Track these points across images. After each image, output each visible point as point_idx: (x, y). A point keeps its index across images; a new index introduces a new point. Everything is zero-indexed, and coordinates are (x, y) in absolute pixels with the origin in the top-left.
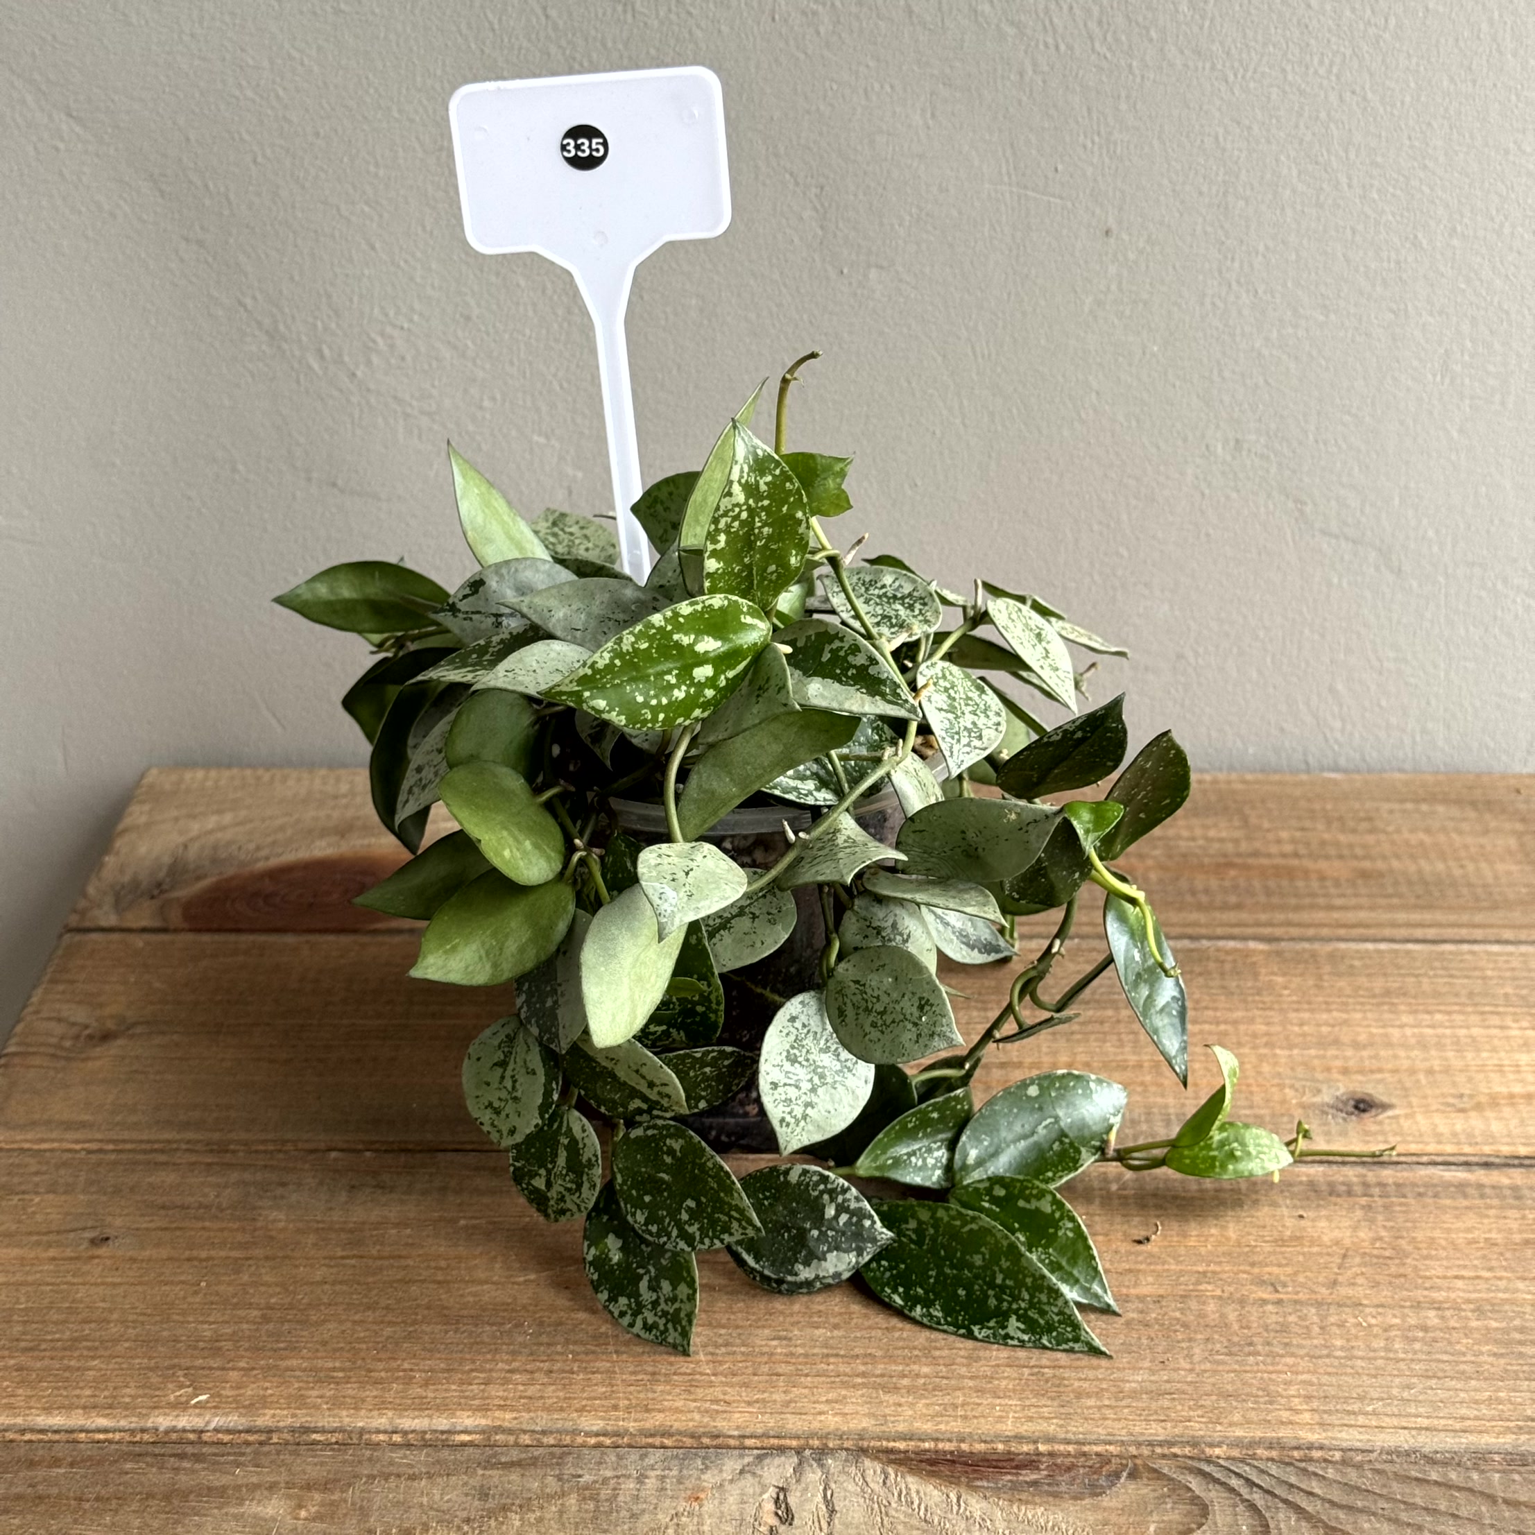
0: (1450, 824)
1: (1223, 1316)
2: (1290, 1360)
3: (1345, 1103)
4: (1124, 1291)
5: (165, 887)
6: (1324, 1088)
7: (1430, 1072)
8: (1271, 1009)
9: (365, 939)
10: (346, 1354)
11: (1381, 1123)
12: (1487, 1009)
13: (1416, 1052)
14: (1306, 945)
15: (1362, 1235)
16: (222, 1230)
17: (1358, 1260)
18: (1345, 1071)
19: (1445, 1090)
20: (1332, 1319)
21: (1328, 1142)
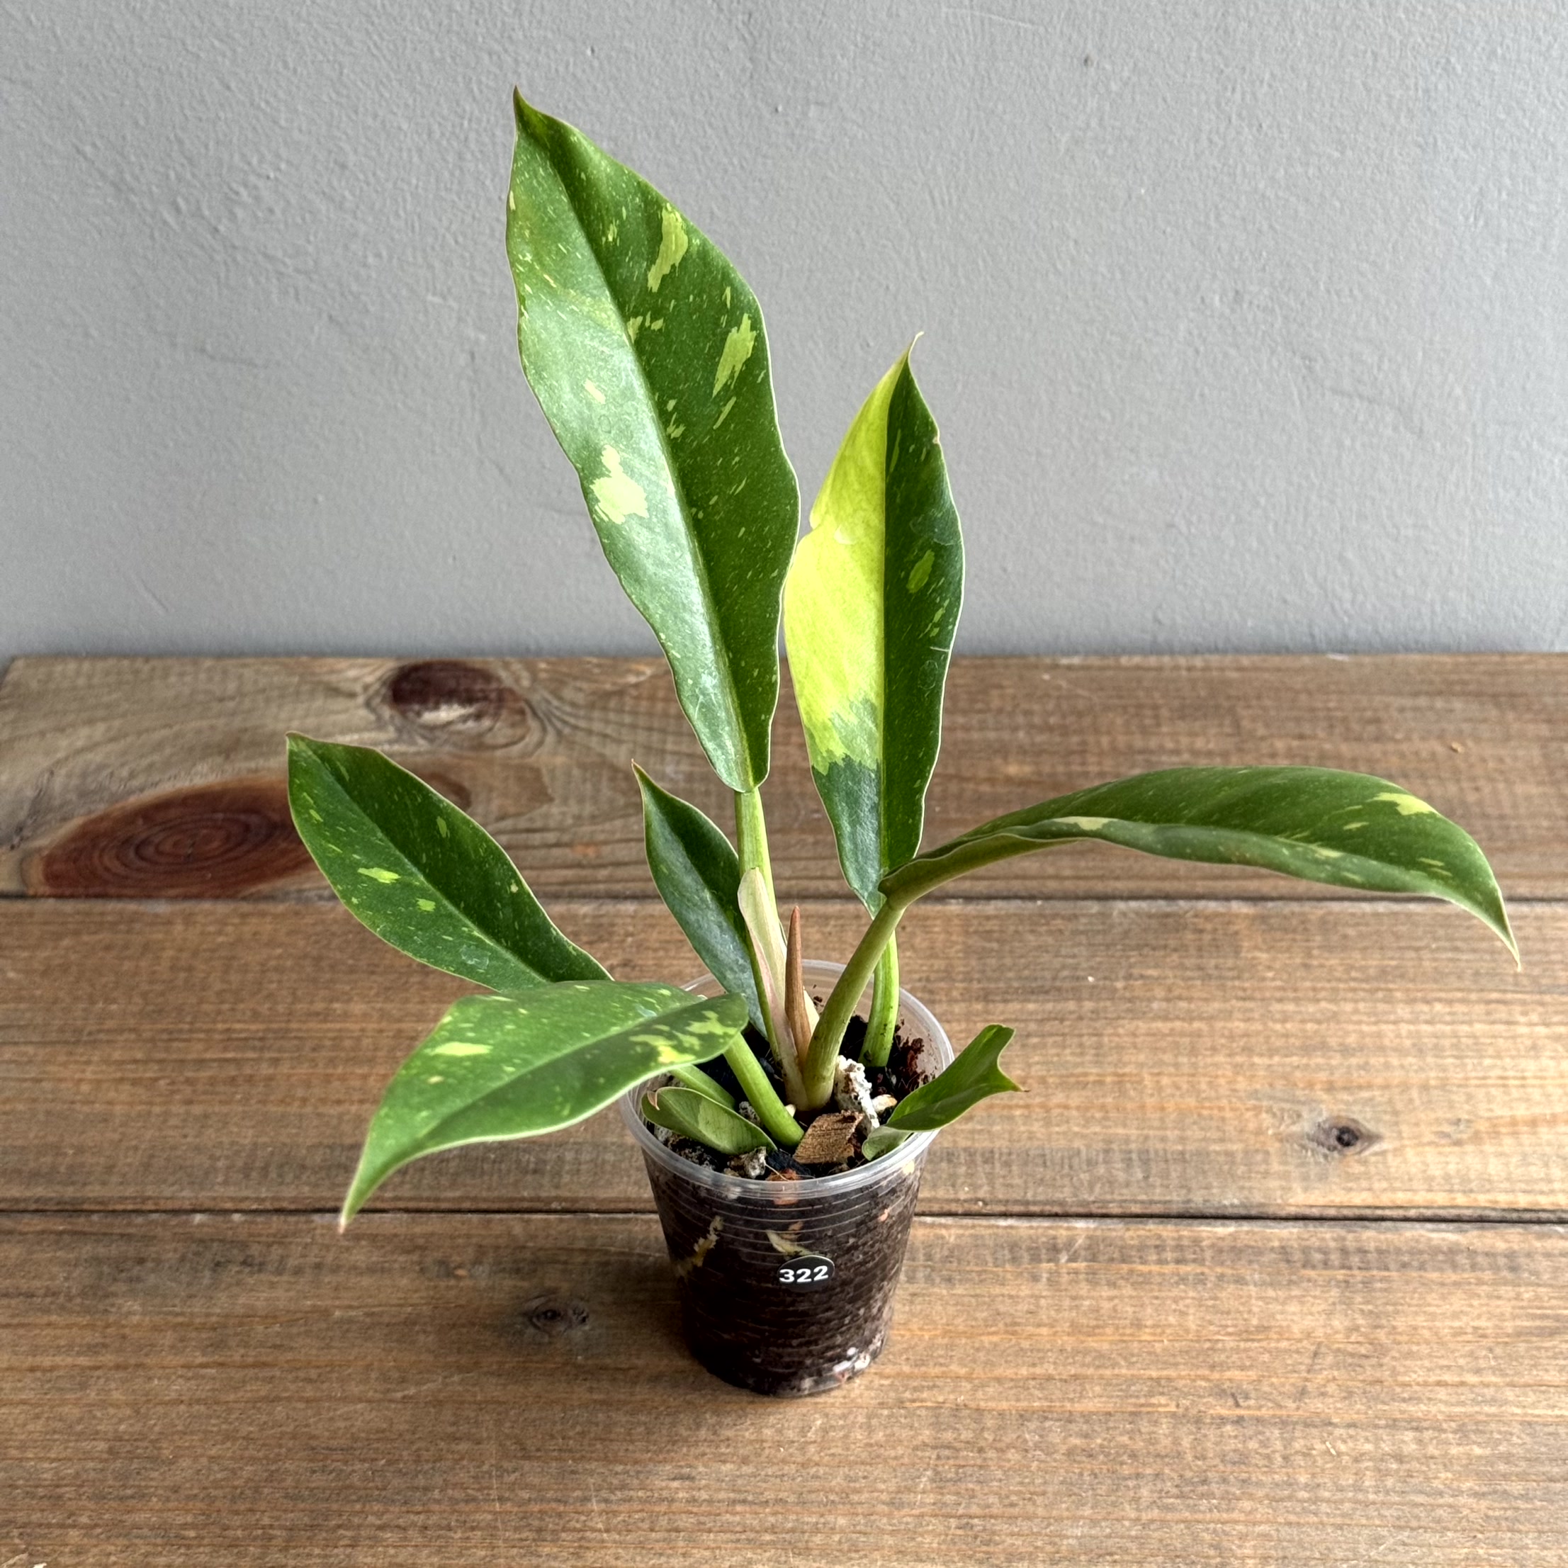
0: (1466, 727)
1: (1176, 1441)
2: (1247, 1505)
3: (1327, 1132)
4: (1068, 1406)
5: (26, 833)
6: (1305, 1115)
7: (1425, 1088)
8: (1251, 999)
9: (246, 907)
10: (199, 1505)
11: (1365, 1162)
12: (1495, 996)
13: (1411, 1060)
14: (1295, 907)
15: (1338, 1323)
16: (69, 1326)
17: (1330, 1359)
18: (1330, 1088)
19: (1440, 1114)
20: (1297, 1445)
21: (1306, 1190)
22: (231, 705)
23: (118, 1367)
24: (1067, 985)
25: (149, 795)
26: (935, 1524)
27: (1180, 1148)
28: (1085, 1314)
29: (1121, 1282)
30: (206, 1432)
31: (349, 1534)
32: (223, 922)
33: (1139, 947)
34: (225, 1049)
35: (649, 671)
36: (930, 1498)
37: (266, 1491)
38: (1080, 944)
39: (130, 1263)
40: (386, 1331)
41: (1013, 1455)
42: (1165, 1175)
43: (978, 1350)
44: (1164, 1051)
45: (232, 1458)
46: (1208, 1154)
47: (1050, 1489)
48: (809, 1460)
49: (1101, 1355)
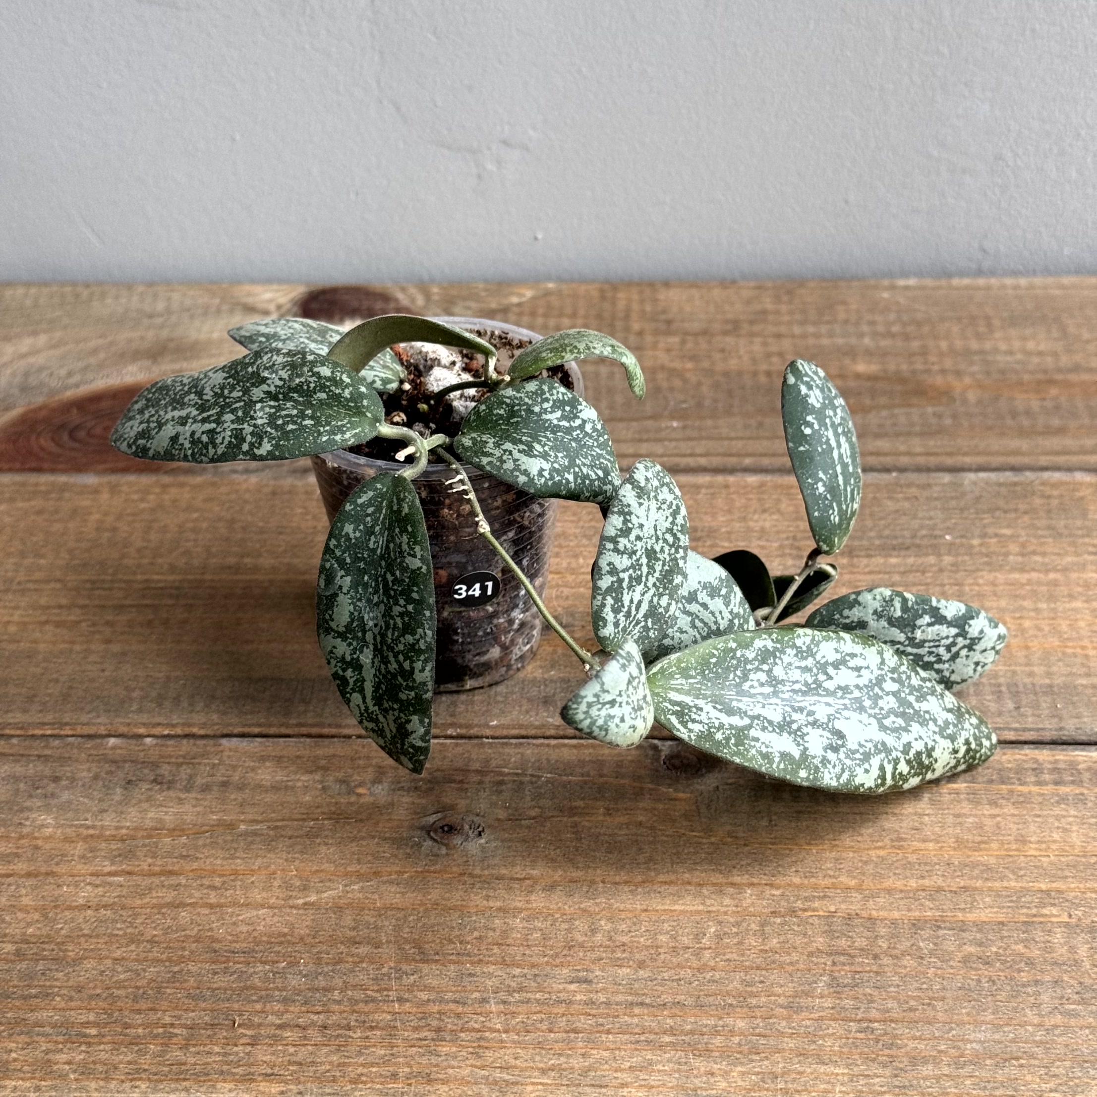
9: (166, 479)
22: (159, 320)
23: (29, 875)
24: (925, 542)
25: (85, 390)
26: (835, 1027)
27: (1047, 681)
28: (969, 830)
29: (1004, 802)
30: (112, 935)
31: (249, 1033)
32: (146, 492)
33: (991, 511)
34: (144, 597)
35: (529, 294)
36: (828, 1003)
37: (168, 991)
38: (935, 508)
39: (45, 781)
40: (288, 842)
41: (908, 962)
42: (1036, 706)
43: (866, 863)
44: (1024, 598)
45: (136, 960)
46: (1075, 687)
47: (948, 995)
48: (705, 965)
49: (988, 869)
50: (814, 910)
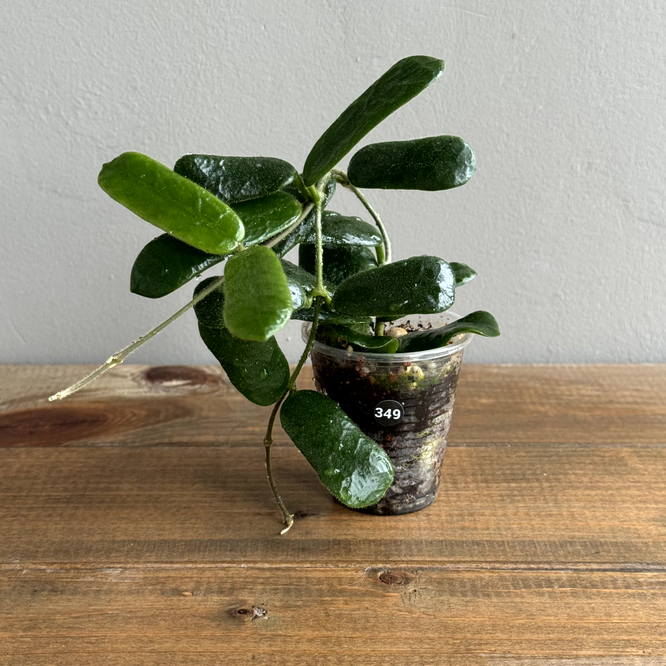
4: (574, 652)
8: (639, 482)
24: (531, 477)
27: (614, 540)
28: (575, 611)
32: (49, 454)
33: (569, 463)
34: (46, 503)
40: (140, 620)
42: (609, 552)
50: (481, 650)
